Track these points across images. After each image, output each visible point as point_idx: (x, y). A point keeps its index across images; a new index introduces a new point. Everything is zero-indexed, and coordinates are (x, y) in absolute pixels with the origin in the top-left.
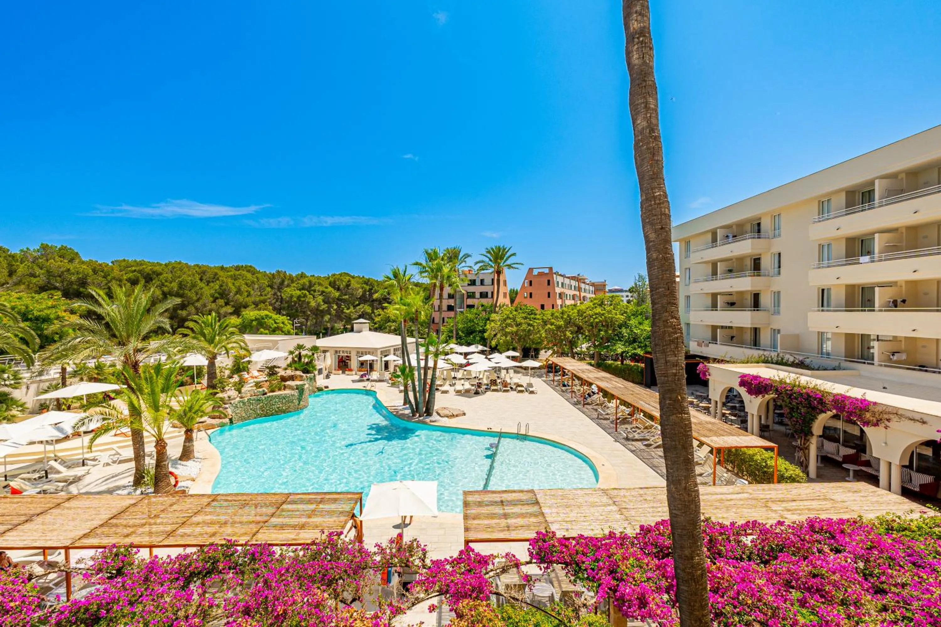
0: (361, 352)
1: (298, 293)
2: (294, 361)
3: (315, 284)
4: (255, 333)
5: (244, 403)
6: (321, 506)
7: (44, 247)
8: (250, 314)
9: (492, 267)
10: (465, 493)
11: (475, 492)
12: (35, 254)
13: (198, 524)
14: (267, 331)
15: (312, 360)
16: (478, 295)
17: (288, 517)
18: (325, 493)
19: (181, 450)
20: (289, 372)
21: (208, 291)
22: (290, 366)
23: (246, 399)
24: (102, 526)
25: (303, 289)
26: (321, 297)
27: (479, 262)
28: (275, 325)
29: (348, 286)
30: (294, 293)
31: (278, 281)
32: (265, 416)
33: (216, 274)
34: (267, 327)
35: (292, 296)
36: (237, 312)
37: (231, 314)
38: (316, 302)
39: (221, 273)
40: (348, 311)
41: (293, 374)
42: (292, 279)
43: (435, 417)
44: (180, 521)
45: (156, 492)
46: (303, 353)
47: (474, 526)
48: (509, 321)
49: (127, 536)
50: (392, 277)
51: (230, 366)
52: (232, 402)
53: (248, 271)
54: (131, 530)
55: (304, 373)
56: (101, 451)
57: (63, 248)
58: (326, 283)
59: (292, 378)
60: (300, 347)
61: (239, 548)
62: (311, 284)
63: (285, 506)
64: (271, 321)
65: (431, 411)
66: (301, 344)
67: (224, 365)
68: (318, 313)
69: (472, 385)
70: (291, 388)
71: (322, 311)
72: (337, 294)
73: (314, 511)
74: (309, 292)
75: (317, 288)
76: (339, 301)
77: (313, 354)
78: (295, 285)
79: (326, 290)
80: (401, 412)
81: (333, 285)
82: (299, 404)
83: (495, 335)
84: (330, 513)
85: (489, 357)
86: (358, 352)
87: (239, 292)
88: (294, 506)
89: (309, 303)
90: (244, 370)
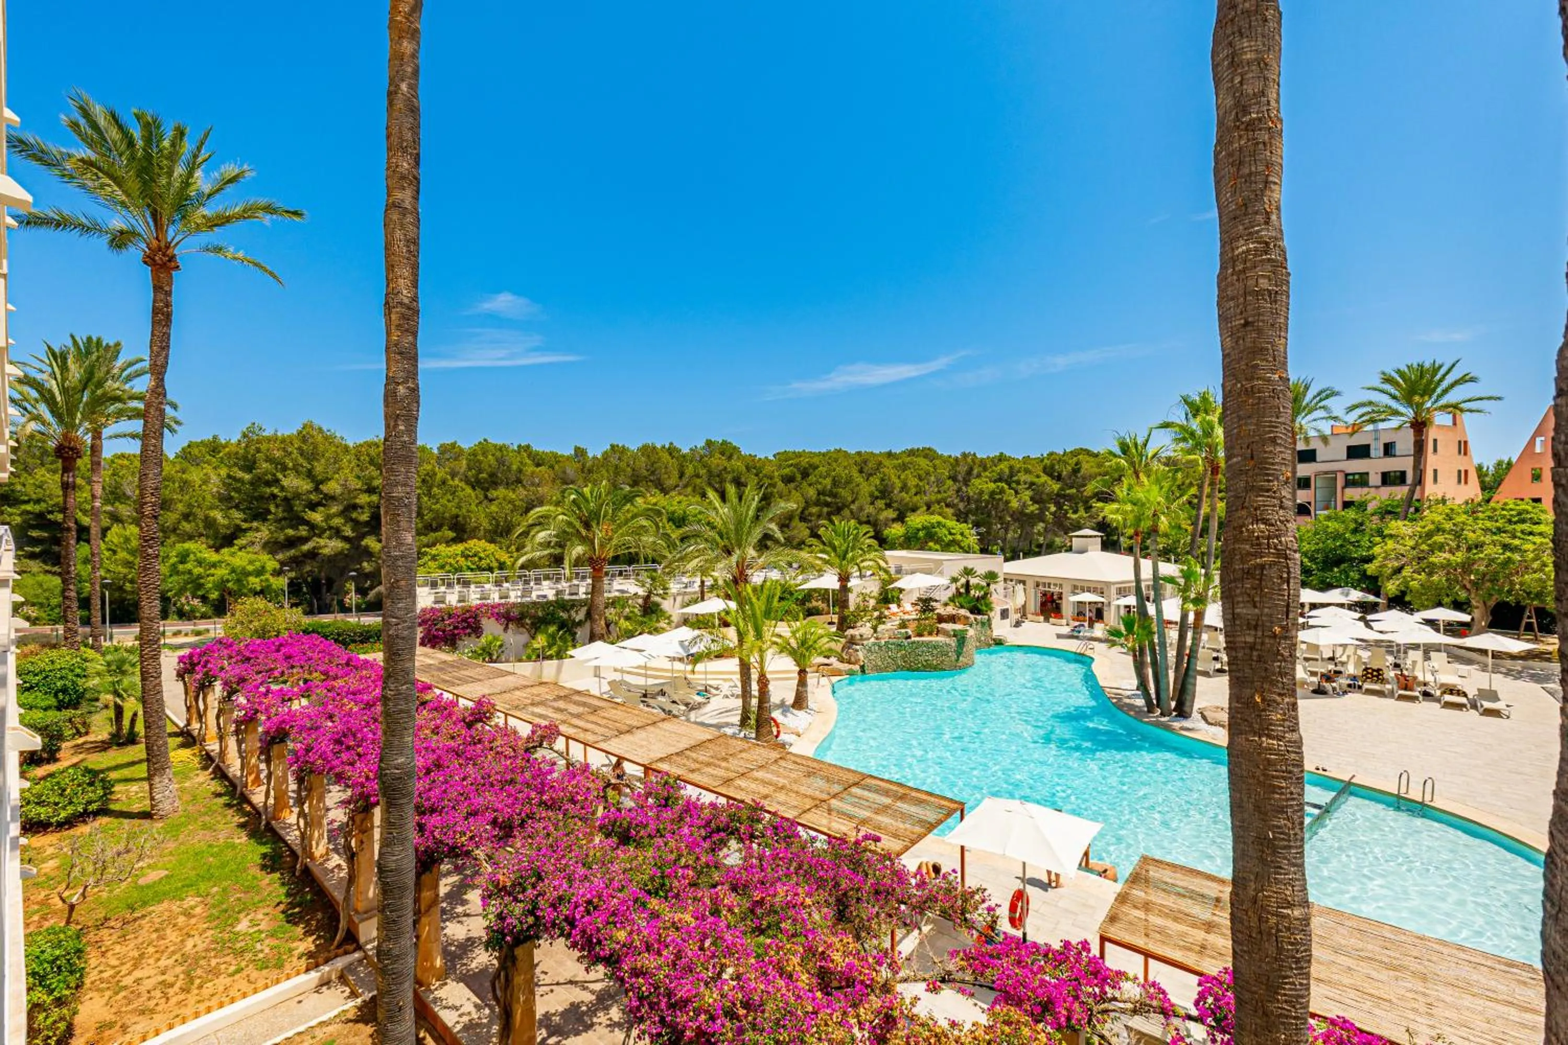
0: (1079, 586)
1: (992, 486)
2: (959, 594)
3: (1019, 471)
4: (922, 549)
5: (880, 647)
6: (899, 804)
7: (709, 443)
8: (917, 520)
9: (1396, 413)
10: (1145, 860)
11: (1168, 864)
12: (702, 452)
13: (756, 779)
14: (938, 547)
15: (986, 594)
16: (1375, 479)
17: (854, 805)
18: (911, 789)
19: (794, 694)
20: (950, 610)
21: (867, 488)
22: (952, 599)
23: (883, 642)
24: (677, 754)
25: (1000, 480)
26: (1029, 493)
27: (1362, 405)
28: (950, 537)
29: (1076, 471)
30: (985, 486)
31: (962, 469)
32: (908, 670)
33: (880, 463)
34: (938, 541)
35: (981, 492)
36: (901, 518)
37: (894, 520)
38: (1019, 501)
39: (887, 462)
40: (1074, 516)
41: (954, 612)
42: (983, 465)
43: (1195, 721)
44: (741, 770)
45: (757, 738)
46: (973, 581)
47: (1131, 917)
48: (1439, 538)
49: (693, 771)
50: (1117, 451)
51: (875, 594)
52: (865, 642)
53: (926, 456)
54: (697, 766)
55: (972, 612)
56: (725, 680)
57: (725, 443)
58: (1039, 469)
59: (953, 619)
60: (968, 572)
61: (767, 816)
62: (1013, 472)
63: (854, 790)
64: (945, 531)
65: (1187, 709)
66: (970, 567)
67: (868, 591)
68: (1023, 519)
69: (1313, 674)
70: (946, 633)
71: (1031, 516)
72: (1056, 487)
73: (887, 807)
74: (1009, 485)
75: (1023, 477)
76: (1058, 499)
77: (988, 585)
78: (987, 473)
79: (1036, 480)
80: (1127, 701)
81: (1049, 471)
82: (957, 660)
83: (1399, 570)
84: (904, 817)
85: (1369, 617)
86: (1075, 587)
87: (904, 488)
88: (866, 794)
89: (1008, 502)
90: (893, 602)
